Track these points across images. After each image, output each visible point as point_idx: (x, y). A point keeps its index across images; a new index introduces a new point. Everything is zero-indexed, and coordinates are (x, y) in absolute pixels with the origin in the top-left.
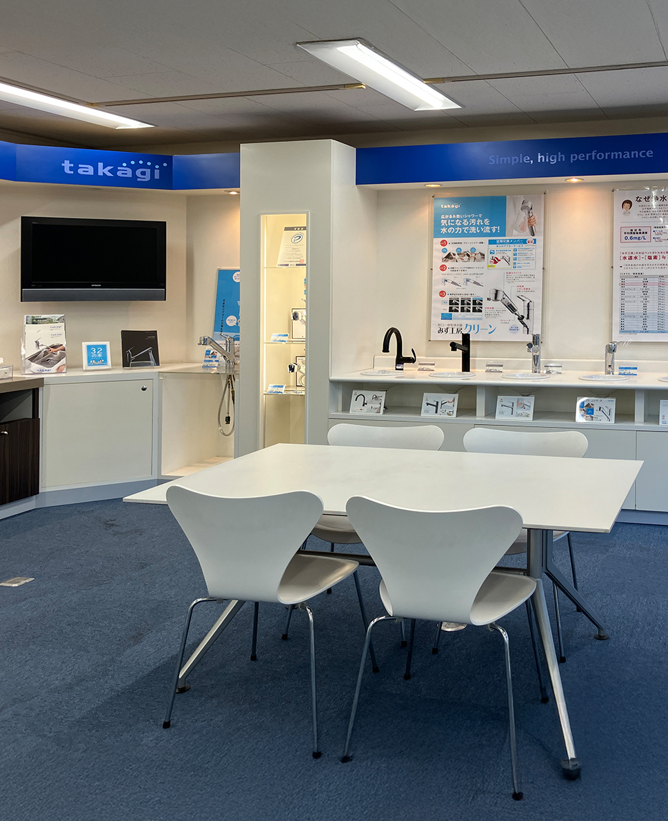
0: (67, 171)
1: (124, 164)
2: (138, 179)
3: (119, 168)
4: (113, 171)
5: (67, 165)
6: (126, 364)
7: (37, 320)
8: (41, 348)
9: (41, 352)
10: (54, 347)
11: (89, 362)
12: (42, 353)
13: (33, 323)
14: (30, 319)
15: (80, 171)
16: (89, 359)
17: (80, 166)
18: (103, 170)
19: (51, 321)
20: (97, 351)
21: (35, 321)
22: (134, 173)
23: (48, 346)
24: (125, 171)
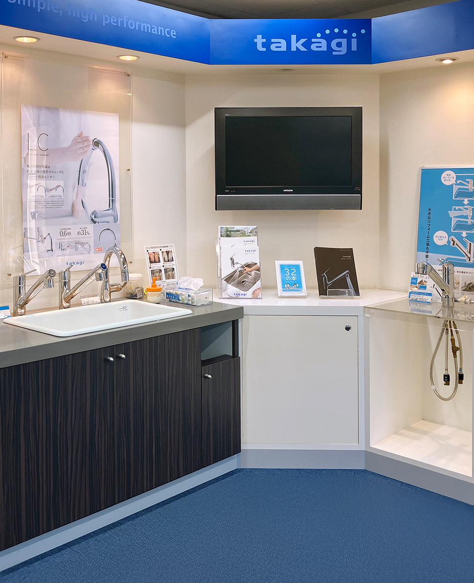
0: (260, 48)
1: (319, 35)
2: (334, 53)
3: (313, 40)
4: (307, 45)
5: (259, 40)
6: (323, 292)
7: (230, 231)
8: (237, 266)
9: (235, 271)
10: (249, 266)
11: (283, 287)
12: (238, 273)
13: (228, 236)
14: (224, 230)
15: (273, 47)
16: (284, 282)
17: (273, 40)
18: (297, 45)
19: (243, 234)
20: (291, 272)
21: (228, 234)
22: (329, 45)
23: (243, 264)
24: (319, 45)
